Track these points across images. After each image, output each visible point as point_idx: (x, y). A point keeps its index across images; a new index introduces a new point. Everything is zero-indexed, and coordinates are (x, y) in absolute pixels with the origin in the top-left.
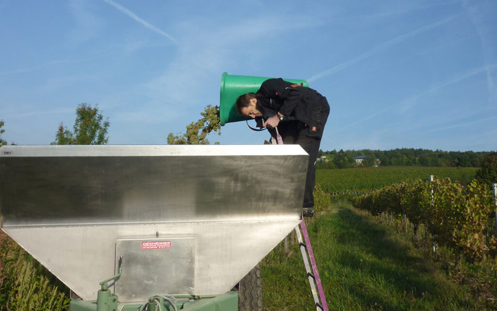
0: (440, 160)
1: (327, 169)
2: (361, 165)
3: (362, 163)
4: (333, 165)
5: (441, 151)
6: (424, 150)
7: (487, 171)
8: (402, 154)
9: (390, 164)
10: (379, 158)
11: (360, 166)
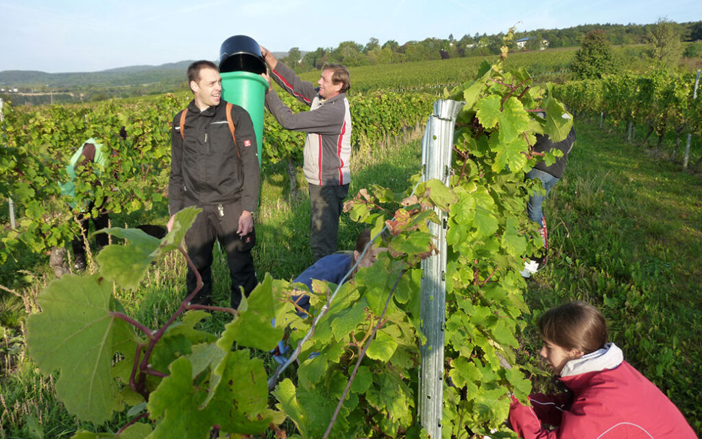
0: (626, 37)
1: (480, 55)
2: (523, 48)
3: (525, 46)
4: (488, 51)
5: (634, 24)
6: (613, 25)
7: (588, 51)
8: (581, 31)
9: (561, 45)
10: (547, 39)
11: (522, 50)
